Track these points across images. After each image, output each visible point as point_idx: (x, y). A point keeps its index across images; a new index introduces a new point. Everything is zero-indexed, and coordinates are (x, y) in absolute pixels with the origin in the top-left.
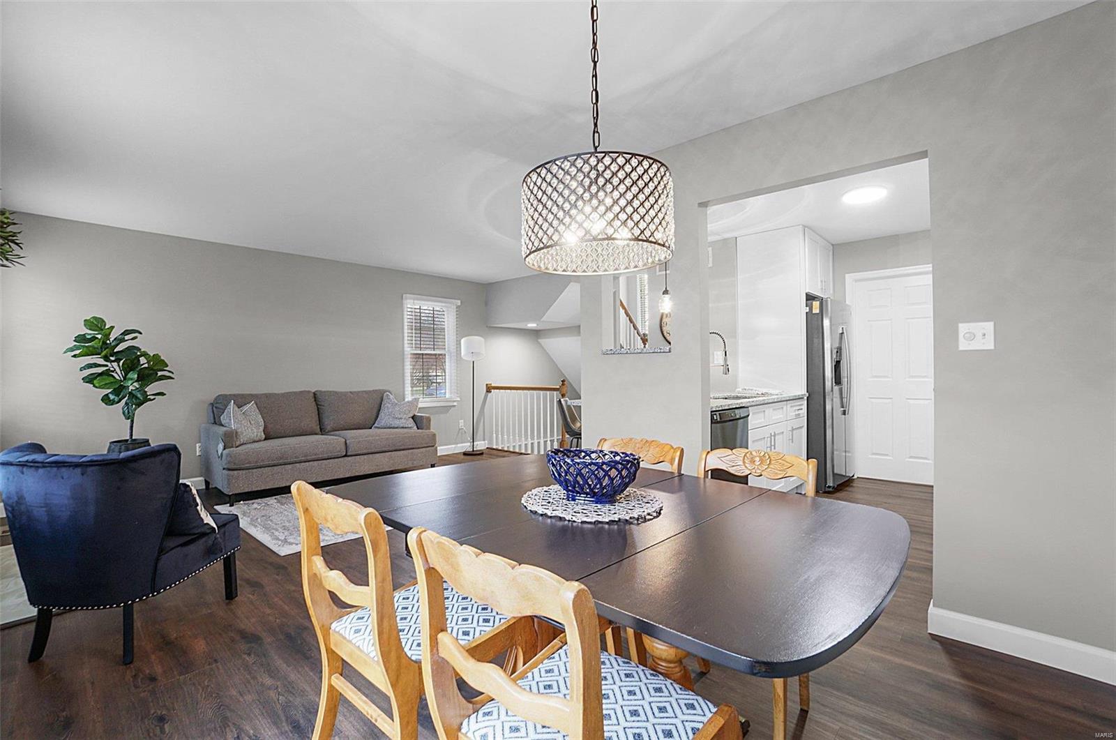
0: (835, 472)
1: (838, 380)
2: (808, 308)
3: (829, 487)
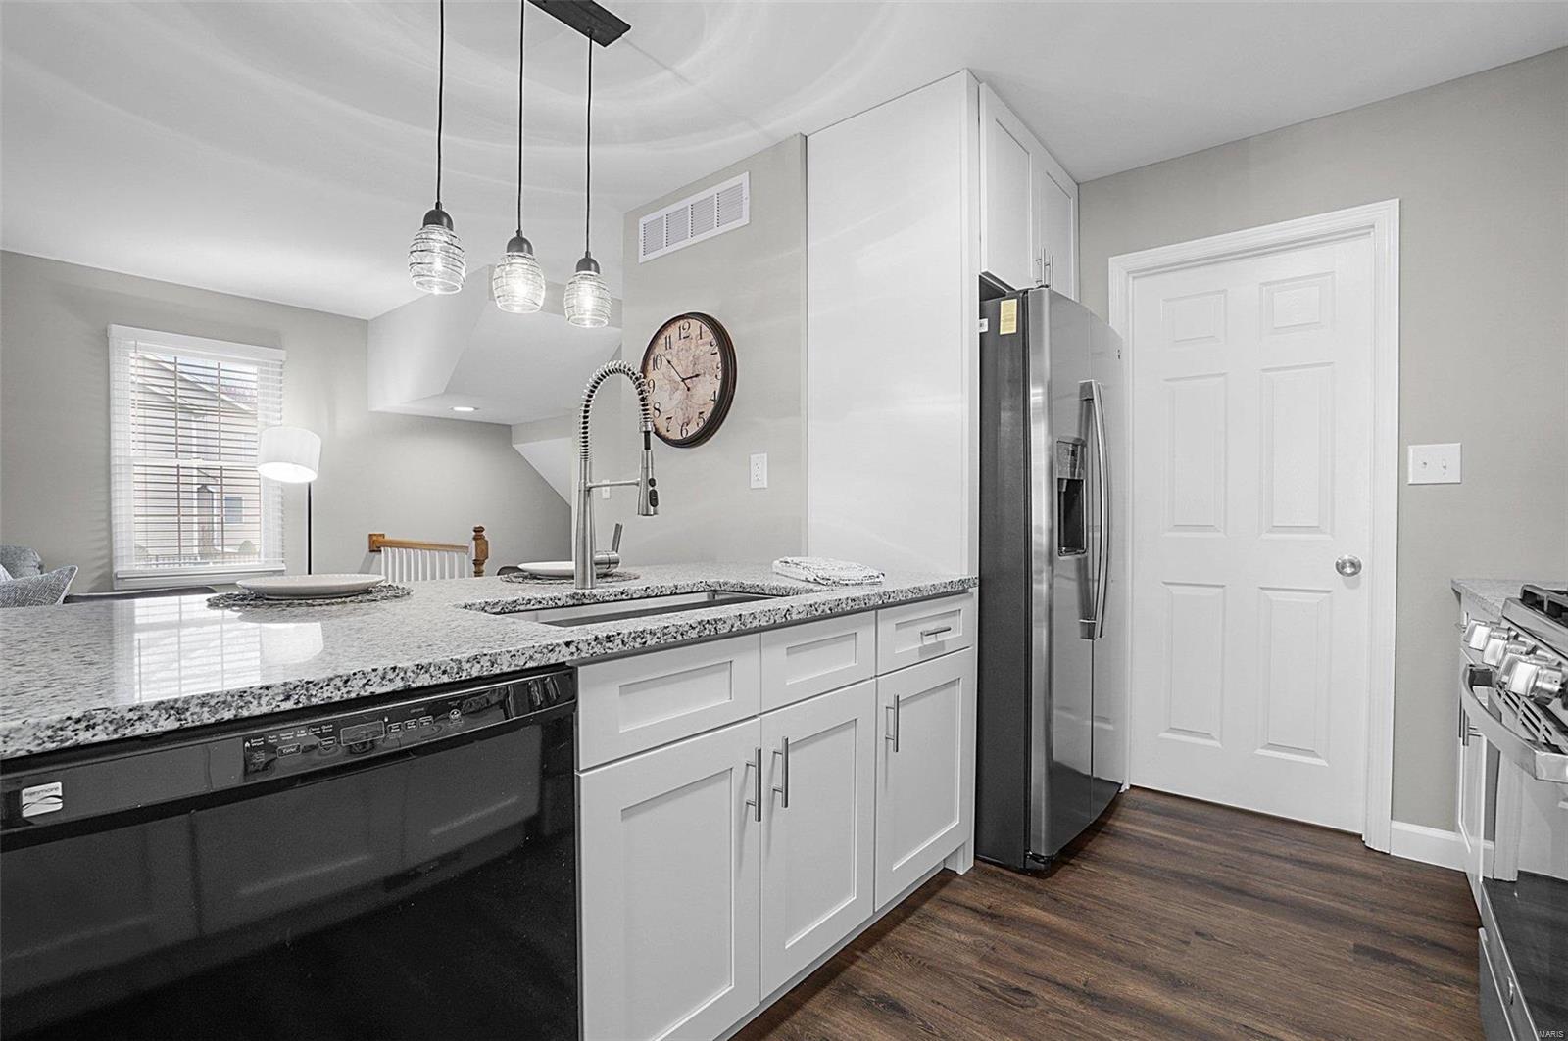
0: (1056, 757)
1: (1071, 532)
2: (985, 321)
3: (1036, 857)
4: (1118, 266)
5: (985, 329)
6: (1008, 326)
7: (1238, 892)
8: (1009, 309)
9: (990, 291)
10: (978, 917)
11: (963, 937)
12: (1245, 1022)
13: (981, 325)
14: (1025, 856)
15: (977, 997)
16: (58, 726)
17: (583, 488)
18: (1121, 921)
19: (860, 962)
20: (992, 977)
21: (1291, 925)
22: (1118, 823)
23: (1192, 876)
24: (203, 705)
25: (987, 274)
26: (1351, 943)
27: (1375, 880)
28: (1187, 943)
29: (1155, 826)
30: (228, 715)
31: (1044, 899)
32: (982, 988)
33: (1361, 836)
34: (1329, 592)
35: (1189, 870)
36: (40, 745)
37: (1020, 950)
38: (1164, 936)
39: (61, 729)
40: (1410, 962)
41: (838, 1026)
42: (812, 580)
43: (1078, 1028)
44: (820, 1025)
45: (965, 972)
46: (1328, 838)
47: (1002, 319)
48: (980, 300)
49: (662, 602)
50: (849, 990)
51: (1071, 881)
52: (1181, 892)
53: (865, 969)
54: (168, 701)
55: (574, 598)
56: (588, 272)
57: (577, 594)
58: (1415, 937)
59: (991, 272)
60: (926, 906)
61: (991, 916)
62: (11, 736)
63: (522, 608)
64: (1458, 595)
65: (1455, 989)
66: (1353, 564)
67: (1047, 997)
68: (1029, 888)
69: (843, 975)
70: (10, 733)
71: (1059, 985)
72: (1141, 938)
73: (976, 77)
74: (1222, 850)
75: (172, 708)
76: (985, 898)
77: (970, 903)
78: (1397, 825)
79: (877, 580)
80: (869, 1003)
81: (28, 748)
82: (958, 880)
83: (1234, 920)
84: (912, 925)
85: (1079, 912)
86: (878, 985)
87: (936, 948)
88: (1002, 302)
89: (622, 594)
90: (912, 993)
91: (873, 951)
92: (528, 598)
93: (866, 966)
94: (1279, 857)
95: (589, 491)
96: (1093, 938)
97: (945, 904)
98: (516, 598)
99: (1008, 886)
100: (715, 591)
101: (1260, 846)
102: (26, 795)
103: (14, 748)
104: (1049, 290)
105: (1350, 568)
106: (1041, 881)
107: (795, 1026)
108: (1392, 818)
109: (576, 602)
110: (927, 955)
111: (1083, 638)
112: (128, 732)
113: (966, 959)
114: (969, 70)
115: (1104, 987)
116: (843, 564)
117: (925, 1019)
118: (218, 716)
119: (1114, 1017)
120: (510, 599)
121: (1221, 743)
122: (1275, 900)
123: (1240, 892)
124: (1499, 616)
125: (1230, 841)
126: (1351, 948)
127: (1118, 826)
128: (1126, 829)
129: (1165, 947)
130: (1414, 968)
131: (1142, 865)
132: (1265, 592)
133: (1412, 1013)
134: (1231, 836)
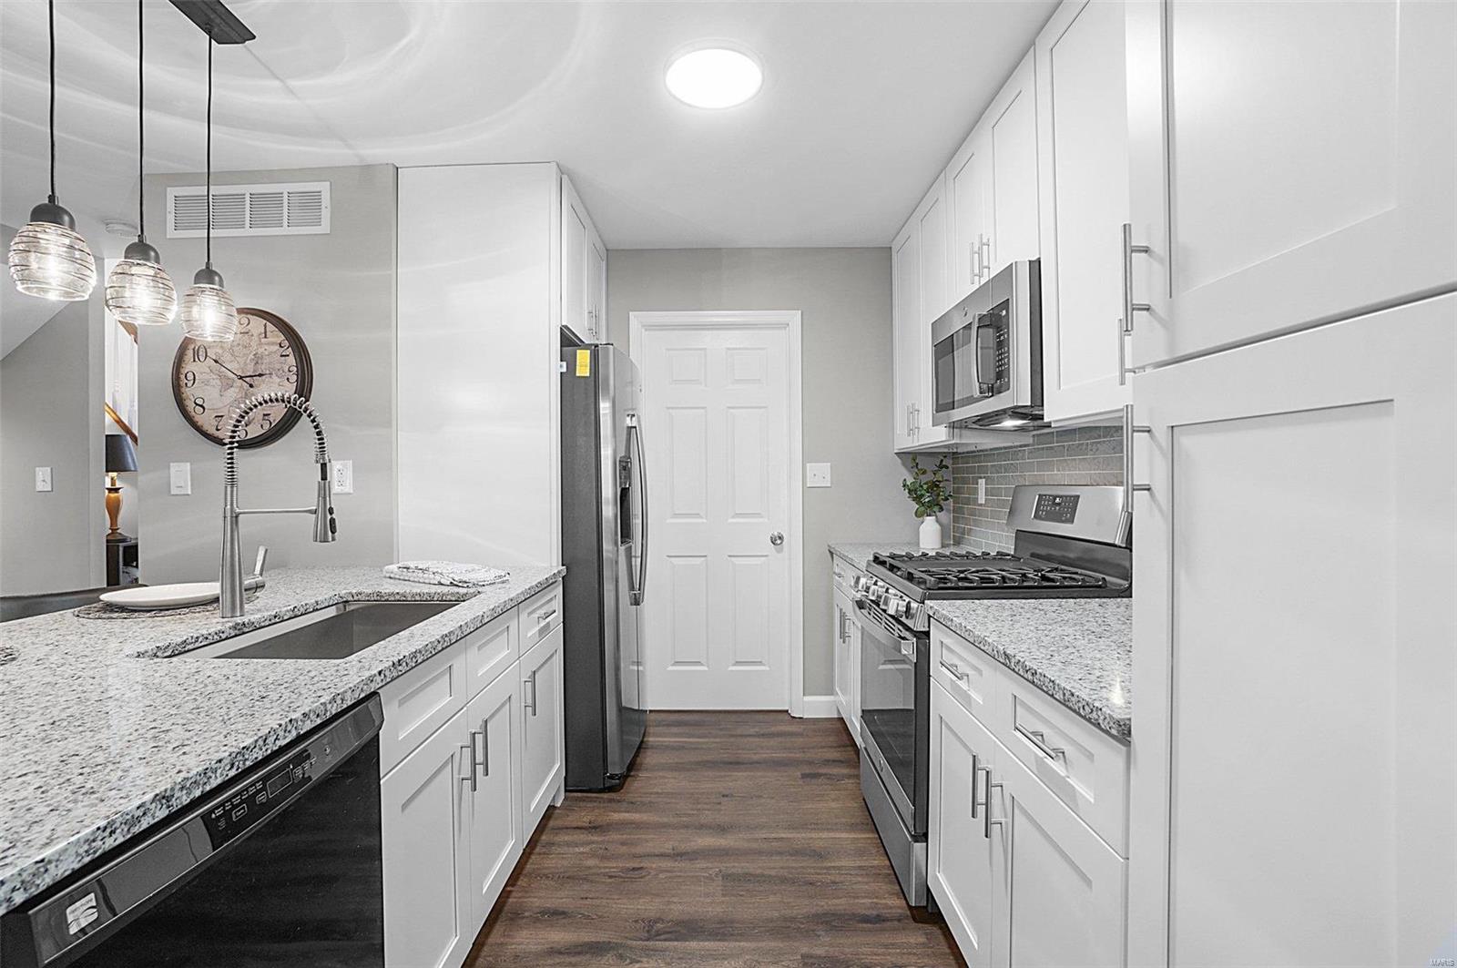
4: (636, 319)
5: (564, 370)
6: (583, 370)
7: (736, 764)
8: (583, 357)
9: (569, 341)
10: (586, 832)
11: (582, 849)
12: (764, 836)
13: (561, 366)
14: (604, 779)
15: (611, 883)
16: (92, 838)
17: (228, 514)
18: (677, 803)
19: (514, 894)
20: (614, 868)
21: (769, 774)
22: (651, 739)
23: (708, 761)
24: (182, 789)
25: (566, 327)
26: (799, 773)
27: (801, 735)
28: (720, 803)
29: (676, 735)
30: (197, 793)
31: (625, 804)
32: (611, 877)
33: (787, 711)
34: (766, 556)
35: (705, 758)
36: (80, 861)
37: (623, 844)
38: (705, 803)
39: (94, 841)
40: (826, 774)
41: (522, 943)
42: (448, 583)
43: (680, 876)
44: (507, 949)
45: (593, 871)
46: (772, 716)
47: (578, 363)
48: (561, 346)
49: (308, 620)
50: (516, 916)
51: (636, 786)
52: (706, 774)
53: (520, 898)
54: (161, 793)
55: (235, 628)
56: (211, 286)
57: (238, 624)
58: (826, 760)
59: (569, 326)
60: (544, 837)
61: (594, 828)
62: (61, 858)
63: (191, 647)
64: (832, 553)
65: (847, 781)
66: (780, 538)
67: (654, 866)
68: (611, 801)
69: (506, 908)
70: (60, 856)
71: (657, 856)
72: (692, 810)
73: (562, 170)
74: (718, 740)
75: (164, 798)
76: (584, 816)
77: (575, 825)
78: (807, 699)
79: (505, 579)
80: (537, 919)
81: (72, 867)
82: (557, 811)
83: (740, 781)
84: (540, 854)
85: (649, 806)
86: (537, 904)
87: (565, 863)
88: (578, 351)
89: (275, 617)
90: (564, 900)
91: (519, 883)
92: (195, 636)
93: (520, 894)
94: (750, 736)
95: (237, 517)
96: (665, 820)
97: (558, 831)
98: (185, 638)
99: (595, 804)
100: (347, 602)
101: (739, 732)
102: (70, 913)
103: (63, 870)
104: (614, 349)
105: (777, 540)
106: (619, 794)
107: (488, 959)
108: (804, 695)
109: (237, 632)
110: (562, 870)
111: (631, 604)
112: (136, 830)
113: (590, 862)
114: (558, 165)
115: (683, 847)
116: (470, 566)
117: (582, 912)
118: (192, 797)
119: (697, 862)
120: (180, 640)
121: (708, 666)
122: (757, 763)
123: (738, 763)
124: (864, 570)
125: (722, 733)
126: (800, 776)
127: (652, 742)
128: (655, 742)
129: (709, 810)
130: (829, 777)
131: (677, 763)
132: (733, 559)
133: (833, 800)
134: (721, 730)
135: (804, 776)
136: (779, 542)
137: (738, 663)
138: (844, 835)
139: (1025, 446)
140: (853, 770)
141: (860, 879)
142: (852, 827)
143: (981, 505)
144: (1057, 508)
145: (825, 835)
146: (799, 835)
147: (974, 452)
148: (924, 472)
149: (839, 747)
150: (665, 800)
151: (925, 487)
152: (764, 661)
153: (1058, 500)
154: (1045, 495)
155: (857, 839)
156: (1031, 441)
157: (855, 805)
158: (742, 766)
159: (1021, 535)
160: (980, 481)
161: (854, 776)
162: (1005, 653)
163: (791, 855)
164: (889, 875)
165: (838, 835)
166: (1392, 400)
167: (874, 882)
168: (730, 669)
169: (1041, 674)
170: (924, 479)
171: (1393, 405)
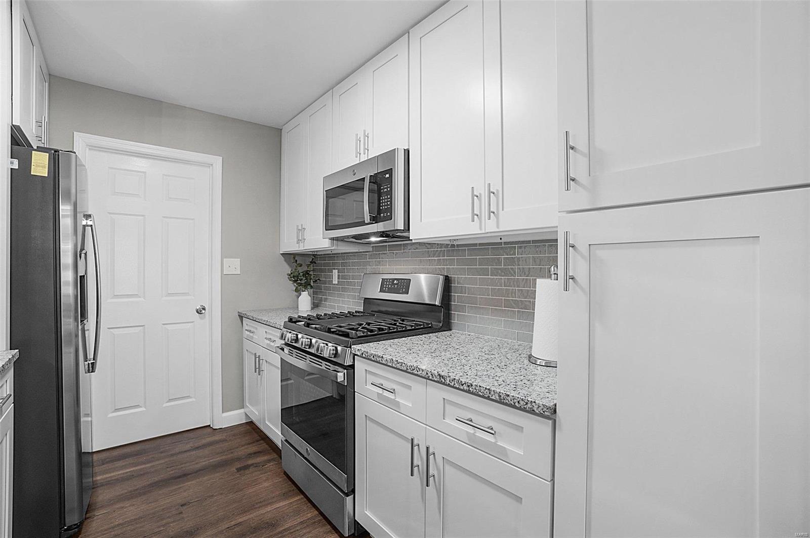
3: (70, 528)
4: (80, 139)
5: (16, 166)
6: (40, 170)
7: (184, 476)
8: (40, 159)
13: (11, 163)
21: (213, 476)
23: (159, 482)
26: (234, 469)
27: (225, 441)
28: (181, 513)
29: (122, 468)
33: (209, 426)
34: (192, 322)
35: (156, 479)
38: (169, 517)
40: (253, 464)
46: (199, 432)
47: (33, 163)
48: (11, 144)
52: (160, 492)
58: (249, 454)
64: (241, 317)
66: (203, 309)
72: (159, 527)
74: (163, 461)
78: (225, 414)
83: (191, 489)
88: (33, 152)
94: (188, 451)
101: (177, 450)
104: (76, 157)
105: (201, 311)
108: (223, 412)
121: (145, 408)
122: (200, 470)
123: (185, 475)
124: (282, 327)
125: (162, 455)
126: (236, 471)
127: (100, 480)
128: (102, 479)
129: (174, 522)
130: (256, 465)
131: (131, 491)
132: (165, 326)
133: (265, 481)
134: (162, 452)
135: (239, 470)
136: (203, 311)
137: (170, 400)
138: (282, 504)
139: (367, 252)
140: (269, 456)
141: (304, 531)
142: (285, 496)
143: (335, 284)
144: (396, 286)
145: (269, 508)
146: (252, 516)
147: (330, 254)
148: (301, 265)
149: (254, 442)
150: (128, 528)
151: (301, 274)
152: (191, 395)
153: (395, 282)
154: (387, 279)
155: (291, 503)
156: (371, 249)
157: (280, 480)
158: (189, 477)
159: (367, 301)
160: (334, 271)
161: (272, 459)
162: (439, 375)
163: (252, 533)
164: (320, 520)
165: (278, 505)
166: (759, 237)
167: (314, 529)
168: (164, 405)
169: (475, 385)
170: (301, 270)
171: (759, 239)
